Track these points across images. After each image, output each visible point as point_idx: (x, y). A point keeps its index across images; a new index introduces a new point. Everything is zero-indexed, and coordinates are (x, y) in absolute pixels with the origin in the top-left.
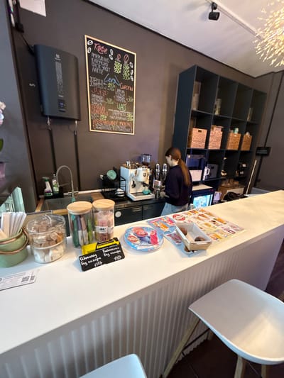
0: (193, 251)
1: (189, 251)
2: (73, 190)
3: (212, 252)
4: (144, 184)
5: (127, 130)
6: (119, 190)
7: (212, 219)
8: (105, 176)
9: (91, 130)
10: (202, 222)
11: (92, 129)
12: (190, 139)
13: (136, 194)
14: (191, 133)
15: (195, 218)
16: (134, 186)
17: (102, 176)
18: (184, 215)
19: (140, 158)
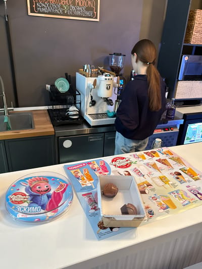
0: (111, 228)
1: (105, 228)
2: (5, 106)
3: (145, 233)
4: (108, 101)
5: (88, 13)
6: (72, 108)
7: (177, 168)
8: (53, 86)
9: (30, 14)
10: (157, 174)
11: (32, 11)
12: (190, 28)
13: (96, 116)
14: (192, 18)
15: (148, 164)
16: (93, 103)
17: (48, 86)
18: (133, 159)
19: (107, 60)
